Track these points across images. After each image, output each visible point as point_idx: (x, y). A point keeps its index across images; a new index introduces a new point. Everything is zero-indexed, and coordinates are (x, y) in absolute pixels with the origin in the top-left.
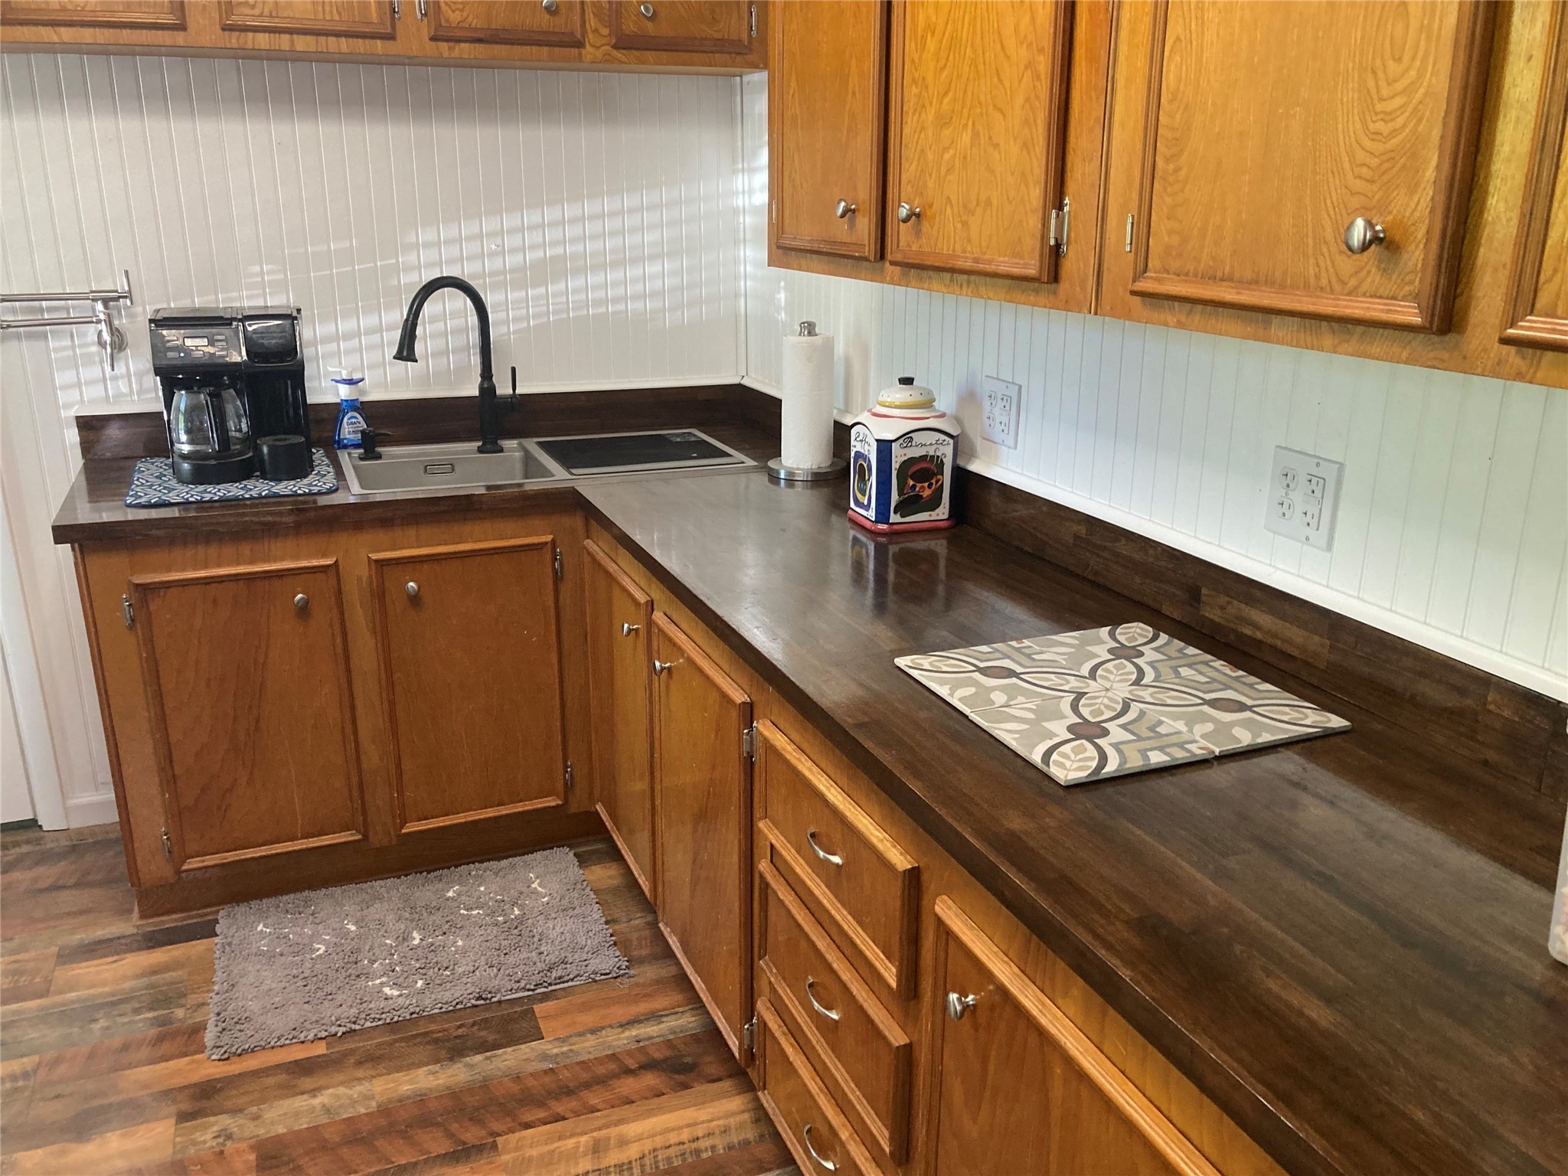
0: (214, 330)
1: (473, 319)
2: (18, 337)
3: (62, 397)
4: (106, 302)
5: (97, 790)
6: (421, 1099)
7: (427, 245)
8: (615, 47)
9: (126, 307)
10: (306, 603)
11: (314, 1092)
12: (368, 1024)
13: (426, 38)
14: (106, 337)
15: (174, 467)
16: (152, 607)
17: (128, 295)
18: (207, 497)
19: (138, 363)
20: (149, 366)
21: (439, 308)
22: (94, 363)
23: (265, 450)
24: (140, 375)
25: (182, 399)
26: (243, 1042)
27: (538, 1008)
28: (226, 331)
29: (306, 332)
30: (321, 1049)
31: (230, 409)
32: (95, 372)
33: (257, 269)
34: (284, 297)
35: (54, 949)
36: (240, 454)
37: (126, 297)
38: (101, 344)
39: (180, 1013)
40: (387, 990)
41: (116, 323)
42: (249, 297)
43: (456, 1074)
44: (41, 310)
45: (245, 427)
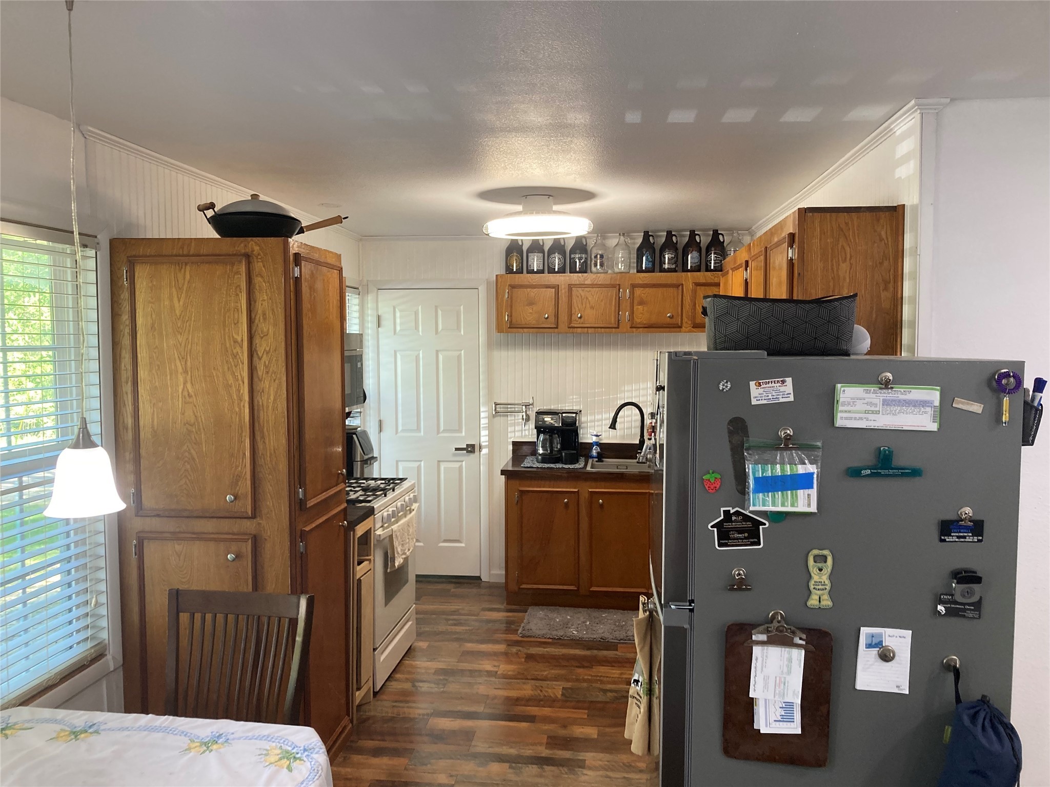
0: (553, 416)
1: (639, 417)
2: (500, 416)
3: (509, 435)
4: (526, 406)
5: (500, 569)
6: (575, 655)
7: (628, 391)
8: (692, 327)
9: (531, 408)
10: (568, 502)
11: (544, 648)
12: (565, 638)
13: (629, 328)
14: (524, 417)
15: (537, 459)
16: (523, 498)
17: (532, 404)
18: (544, 467)
19: (532, 425)
20: (534, 427)
21: (630, 412)
22: (519, 425)
23: (563, 454)
24: (532, 429)
25: (542, 437)
26: (527, 634)
27: (619, 645)
28: (557, 416)
29: (583, 418)
30: (550, 640)
31: (555, 441)
32: (520, 428)
33: (572, 397)
34: (579, 406)
35: (481, 608)
36: (556, 455)
38: (523, 419)
39: (513, 626)
40: (574, 632)
41: (528, 413)
42: (568, 406)
43: (588, 653)
44: (508, 408)
45: (559, 447)
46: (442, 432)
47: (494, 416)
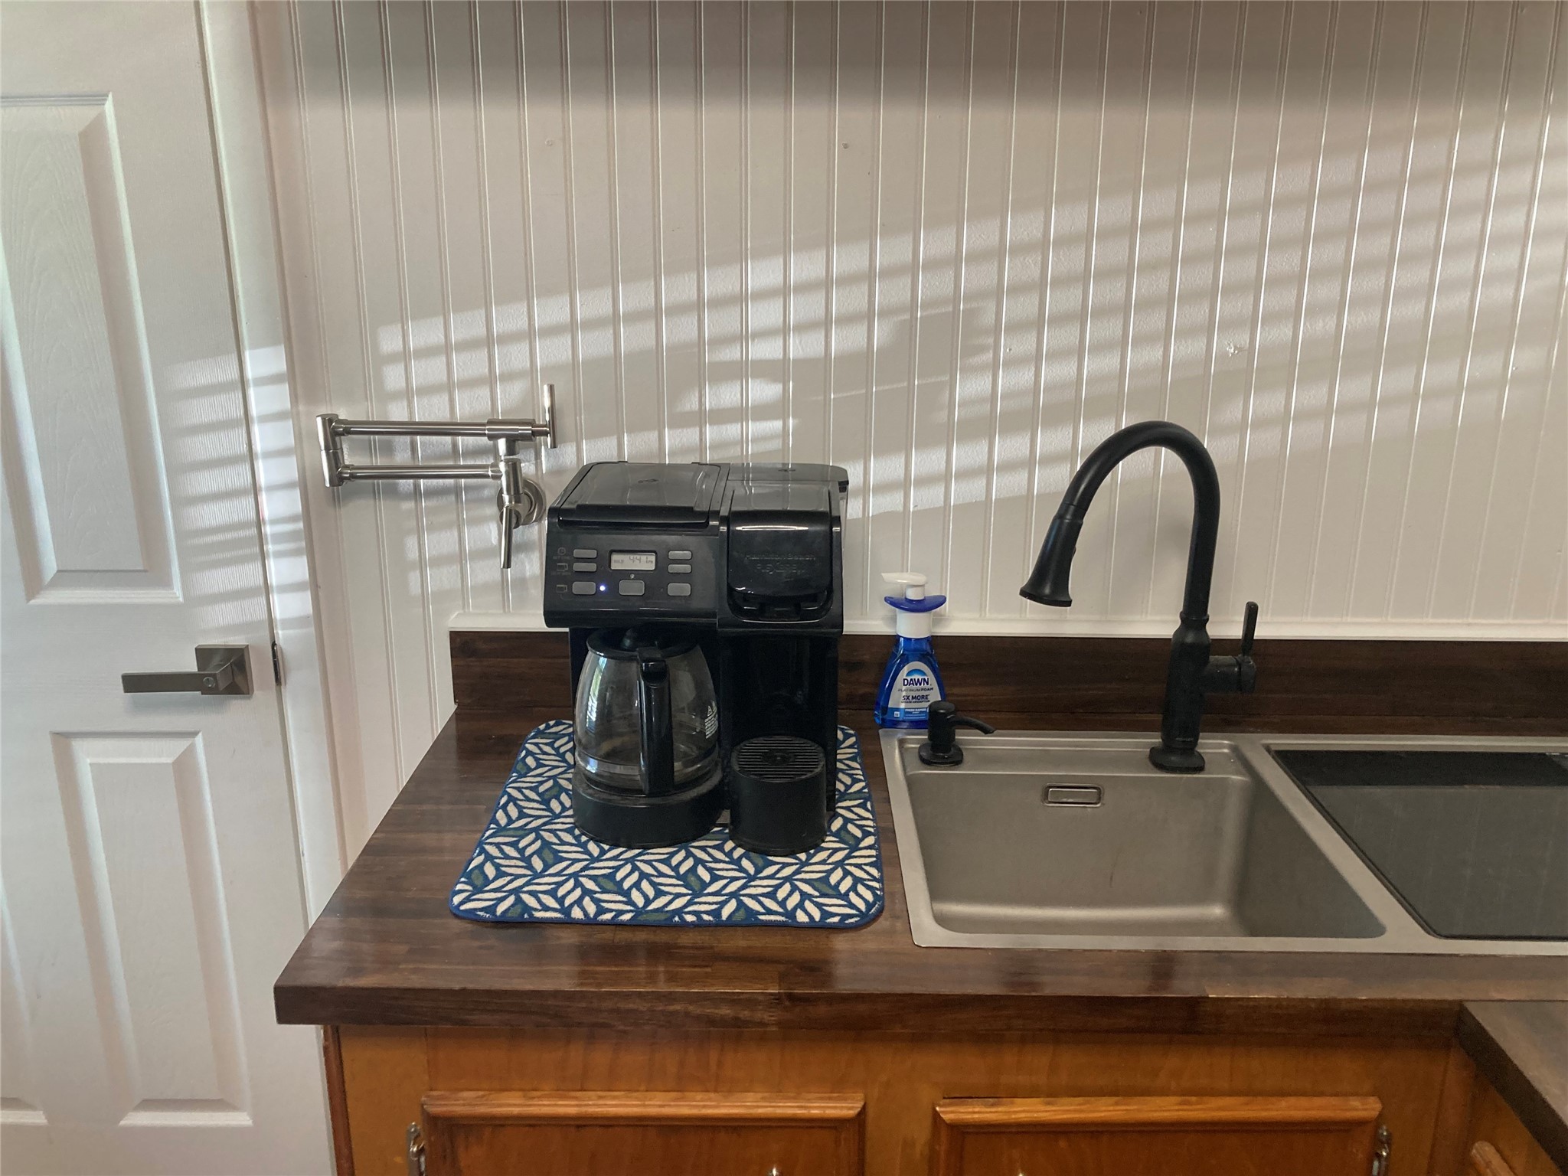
0: (671, 539)
4: (512, 440)
16: (464, 1160)
17: (550, 430)
37: (546, 434)
45: (711, 726)
46: (55, 583)
47: (336, 500)
